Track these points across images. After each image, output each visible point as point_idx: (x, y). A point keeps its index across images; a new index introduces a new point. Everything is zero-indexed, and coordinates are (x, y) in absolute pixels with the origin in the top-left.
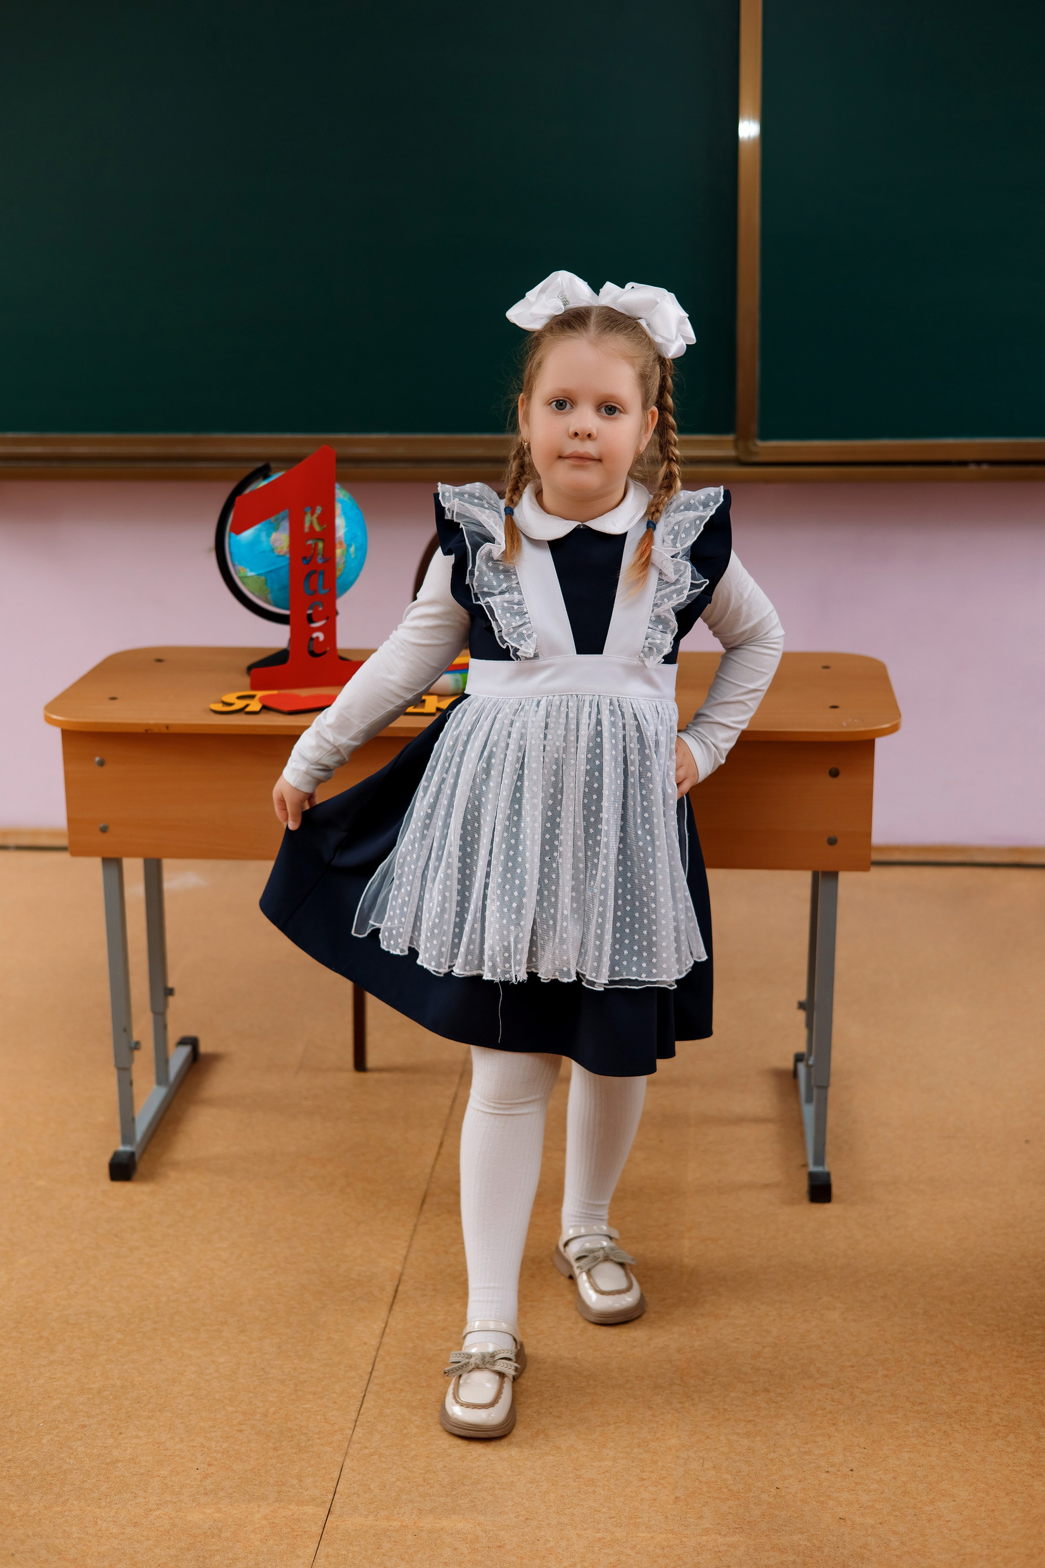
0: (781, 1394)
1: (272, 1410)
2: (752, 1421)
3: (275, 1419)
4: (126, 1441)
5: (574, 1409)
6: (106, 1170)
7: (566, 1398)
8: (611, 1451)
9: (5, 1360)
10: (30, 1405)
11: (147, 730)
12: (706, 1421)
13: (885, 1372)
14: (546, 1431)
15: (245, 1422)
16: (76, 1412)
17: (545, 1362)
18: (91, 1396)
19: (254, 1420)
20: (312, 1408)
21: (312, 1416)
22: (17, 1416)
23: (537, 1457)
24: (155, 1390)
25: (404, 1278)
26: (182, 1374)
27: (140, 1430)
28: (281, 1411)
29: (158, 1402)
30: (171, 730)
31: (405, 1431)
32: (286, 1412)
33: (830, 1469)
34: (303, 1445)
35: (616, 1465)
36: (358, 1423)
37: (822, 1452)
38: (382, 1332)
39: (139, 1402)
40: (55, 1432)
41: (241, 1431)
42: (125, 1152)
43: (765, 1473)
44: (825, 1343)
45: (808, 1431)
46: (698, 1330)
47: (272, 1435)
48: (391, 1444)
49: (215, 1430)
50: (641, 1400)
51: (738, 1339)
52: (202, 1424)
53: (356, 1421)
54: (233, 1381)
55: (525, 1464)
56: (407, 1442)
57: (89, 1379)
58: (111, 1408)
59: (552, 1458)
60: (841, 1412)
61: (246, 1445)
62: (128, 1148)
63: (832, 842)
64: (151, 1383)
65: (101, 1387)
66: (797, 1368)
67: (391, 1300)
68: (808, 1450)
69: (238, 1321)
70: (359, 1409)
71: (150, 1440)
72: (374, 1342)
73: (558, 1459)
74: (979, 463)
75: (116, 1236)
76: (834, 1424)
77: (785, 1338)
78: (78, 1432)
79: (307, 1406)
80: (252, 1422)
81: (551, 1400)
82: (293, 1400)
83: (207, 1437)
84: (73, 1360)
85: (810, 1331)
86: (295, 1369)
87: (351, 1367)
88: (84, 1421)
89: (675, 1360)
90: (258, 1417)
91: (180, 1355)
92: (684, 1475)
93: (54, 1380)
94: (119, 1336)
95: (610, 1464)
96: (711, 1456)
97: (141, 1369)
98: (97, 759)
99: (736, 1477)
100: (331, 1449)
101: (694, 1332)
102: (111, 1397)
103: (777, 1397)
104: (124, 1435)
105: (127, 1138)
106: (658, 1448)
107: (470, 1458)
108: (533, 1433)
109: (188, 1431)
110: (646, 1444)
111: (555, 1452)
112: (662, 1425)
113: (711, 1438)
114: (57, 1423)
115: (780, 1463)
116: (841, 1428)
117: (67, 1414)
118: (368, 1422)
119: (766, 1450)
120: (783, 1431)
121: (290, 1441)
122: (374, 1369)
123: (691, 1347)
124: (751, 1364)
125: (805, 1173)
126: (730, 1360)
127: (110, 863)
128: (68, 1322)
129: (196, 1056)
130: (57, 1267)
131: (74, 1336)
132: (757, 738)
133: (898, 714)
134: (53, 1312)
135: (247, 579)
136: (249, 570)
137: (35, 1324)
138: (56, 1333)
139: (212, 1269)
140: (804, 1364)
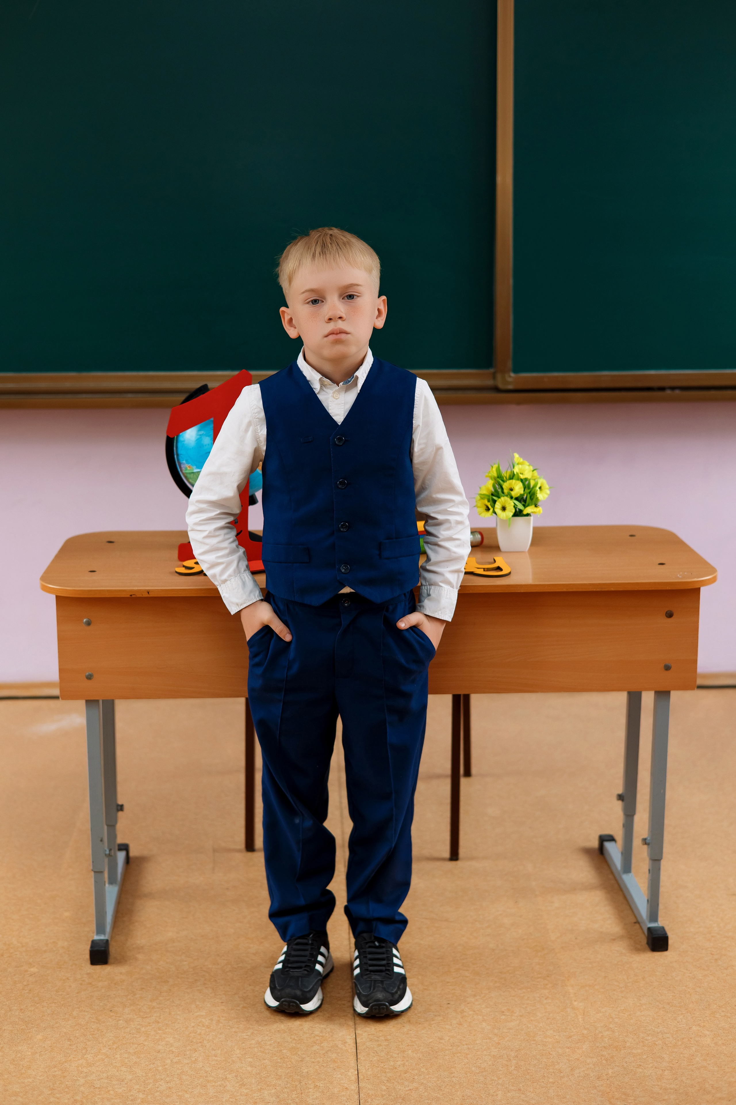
6: (88, 956)
11: (131, 595)
30: (152, 595)
38: (357, 1078)
42: (101, 940)
44: (709, 1064)
46: (606, 1060)
51: (640, 1065)
62: (102, 937)
63: (667, 668)
66: (695, 1086)
67: (355, 1050)
69: (236, 1076)
72: (354, 1087)
74: (673, 388)
77: (677, 1063)
85: (694, 1055)
89: (599, 1086)
98: (85, 620)
101: (604, 1062)
105: (100, 929)
123: (607, 1075)
124: (658, 1086)
125: (641, 927)
126: (641, 1083)
127: (90, 703)
128: (94, 1086)
129: (128, 860)
130: (69, 1040)
131: (103, 1098)
132: (613, 589)
133: (713, 570)
134: (79, 1078)
135: (192, 475)
136: (194, 467)
137: (66, 1090)
138: (87, 1096)
139: (200, 1034)
140: (699, 1082)
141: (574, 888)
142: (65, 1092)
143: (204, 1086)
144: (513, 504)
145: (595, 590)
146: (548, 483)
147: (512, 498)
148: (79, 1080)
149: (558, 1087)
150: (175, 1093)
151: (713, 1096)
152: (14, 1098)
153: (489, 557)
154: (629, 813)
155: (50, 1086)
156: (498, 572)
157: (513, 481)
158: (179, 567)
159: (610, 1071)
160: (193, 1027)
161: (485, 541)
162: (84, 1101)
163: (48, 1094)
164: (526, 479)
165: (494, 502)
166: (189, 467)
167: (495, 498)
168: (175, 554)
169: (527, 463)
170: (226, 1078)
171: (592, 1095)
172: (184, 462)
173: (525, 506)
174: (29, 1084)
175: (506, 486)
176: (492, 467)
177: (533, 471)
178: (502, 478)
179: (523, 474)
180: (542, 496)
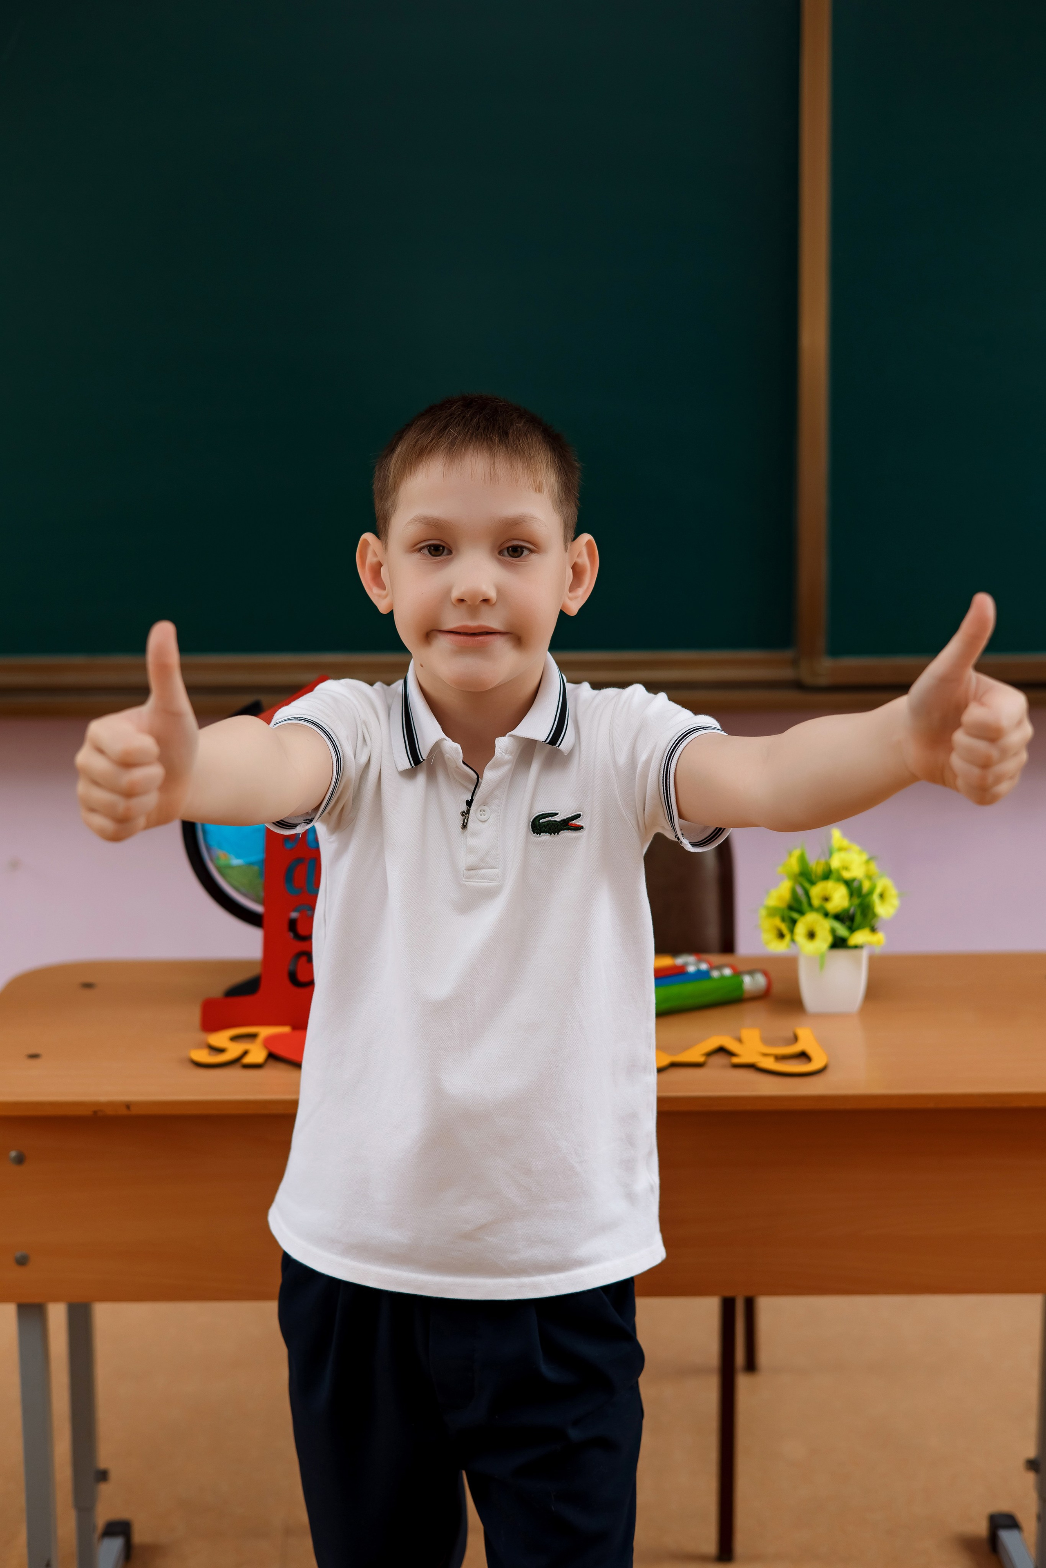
11: (93, 1114)
30: (137, 1111)
127: (26, 1308)
136: (233, 855)
144: (830, 927)
146: (892, 887)
147: (826, 915)
153: (783, 1025)
156: (802, 1064)
157: (831, 884)
158: (199, 1047)
164: (852, 881)
165: (794, 922)
166: (224, 855)
169: (854, 849)
172: (216, 845)
173: (852, 929)
175: (816, 891)
176: (791, 856)
177: (866, 865)
178: (806, 877)
179: (846, 868)
180: (884, 910)
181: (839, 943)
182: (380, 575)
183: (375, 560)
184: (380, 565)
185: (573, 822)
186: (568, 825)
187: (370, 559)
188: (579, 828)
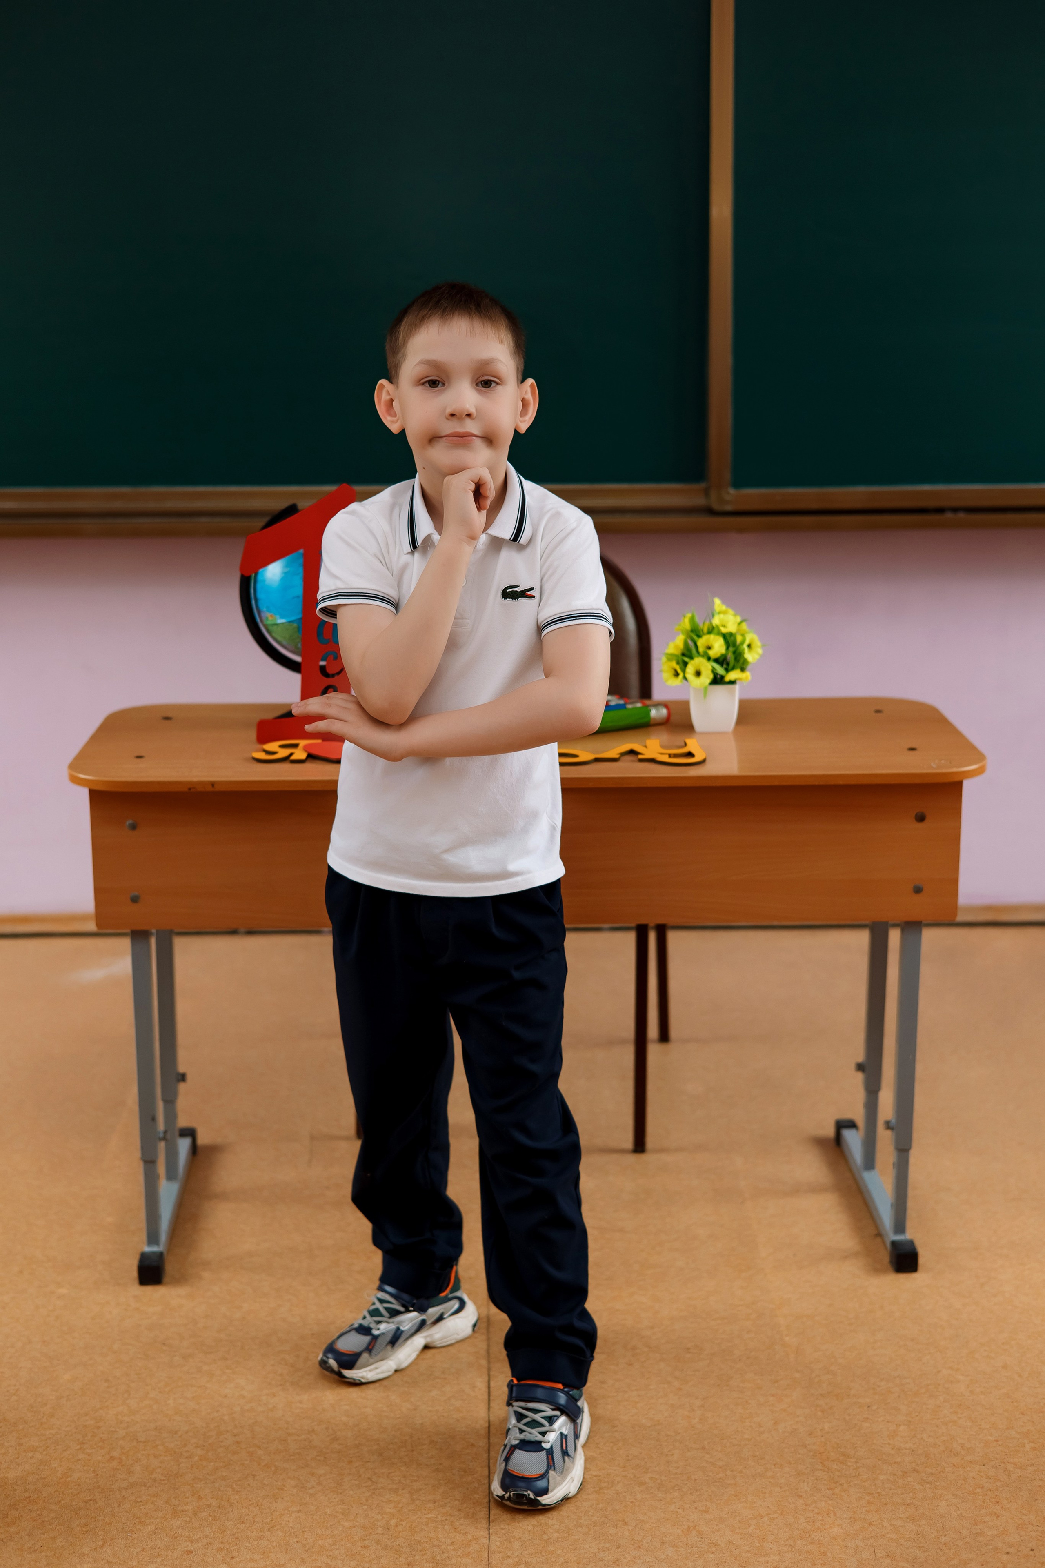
0: (932, 1474)
1: (393, 1522)
2: (911, 1504)
3: (400, 1532)
4: (242, 1565)
5: (719, 1502)
6: (135, 1273)
7: (707, 1491)
8: (774, 1544)
9: (79, 1485)
10: (122, 1532)
11: (190, 789)
12: (863, 1507)
13: (1032, 1445)
14: (697, 1527)
15: (368, 1537)
16: (176, 1538)
17: (673, 1455)
18: (187, 1519)
19: (377, 1534)
20: (436, 1518)
21: (439, 1526)
22: (110, 1545)
23: (697, 1556)
24: (258, 1508)
25: (492, 1373)
26: (282, 1489)
27: (253, 1553)
28: (403, 1523)
29: (264, 1521)
30: (217, 788)
31: (546, 1537)
32: (409, 1524)
33: (1010, 1550)
34: (438, 1558)
35: (783, 1559)
36: (491, 1531)
37: (995, 1532)
38: (487, 1431)
39: (243, 1522)
40: (159, 1560)
41: (365, 1547)
42: (154, 1253)
43: (943, 1559)
44: (960, 1418)
45: (974, 1512)
46: (823, 1412)
47: (401, 1549)
48: (534, 1551)
49: (337, 1547)
50: (787, 1488)
51: (868, 1419)
52: (320, 1542)
53: (489, 1529)
54: (341, 1493)
55: (686, 1564)
56: (551, 1549)
57: (179, 1500)
58: (214, 1530)
59: (712, 1556)
60: (1001, 1489)
61: (376, 1562)
62: (155, 1249)
63: (917, 890)
64: (250, 1501)
65: (195, 1508)
66: (939, 1446)
67: (486, 1397)
68: (980, 1532)
69: (327, 1428)
70: (488, 1516)
71: (268, 1563)
73: (719, 1556)
74: (955, 510)
75: (164, 1344)
76: (998, 1502)
77: (917, 1416)
78: (184, 1559)
79: (430, 1516)
80: (375, 1537)
81: (691, 1494)
82: (413, 1510)
83: (330, 1556)
84: (155, 1480)
85: (940, 1406)
86: (404, 1477)
87: (466, 1472)
88: (188, 1546)
89: (809, 1445)
90: (380, 1530)
91: (273, 1469)
92: (858, 1565)
93: (140, 1503)
94: (199, 1452)
95: (777, 1558)
96: (880, 1543)
97: (235, 1486)
98: (129, 822)
99: (914, 1564)
100: (471, 1561)
101: (820, 1413)
102: (210, 1518)
103: (929, 1477)
104: (237, 1559)
105: (153, 1238)
106: (822, 1538)
107: (625, 1561)
108: (684, 1530)
109: (307, 1551)
110: (808, 1535)
111: (715, 1549)
112: (818, 1514)
113: (874, 1525)
114: (158, 1550)
115: (956, 1546)
116: (1007, 1507)
117: (166, 1540)
118: (502, 1529)
119: (936, 1534)
120: (947, 1513)
121: (423, 1555)
122: (491, 1472)
123: (821, 1430)
124: (889, 1444)
125: (884, 1242)
126: (867, 1441)
127: (139, 936)
128: (137, 1440)
129: (194, 1149)
130: (107, 1381)
131: (149, 1455)
132: (841, 783)
133: (979, 757)
134: (118, 1430)
135: (275, 627)
136: (278, 617)
137: (101, 1444)
138: (127, 1452)
139: (281, 1375)
140: (944, 1441)
141: (797, 1190)
142: (98, 1447)
143: (284, 1441)
144: (711, 668)
145: (817, 783)
146: (761, 639)
147: (709, 659)
148: (116, 1431)
149: (755, 1445)
150: (245, 1448)
151: (962, 1459)
152: (30, 1454)
153: (678, 739)
154: (872, 1089)
155: (79, 1439)
156: (689, 758)
157: (712, 637)
158: (257, 751)
159: (827, 1426)
160: (273, 1365)
161: (673, 718)
162: (124, 1458)
163: (76, 1450)
164: (731, 634)
165: (685, 664)
166: (271, 616)
167: (686, 659)
168: (253, 734)
169: (731, 612)
170: (313, 1431)
171: (800, 1456)
172: (264, 609)
173: (727, 670)
174: (50, 1436)
175: (701, 643)
176: (684, 617)
177: (740, 624)
178: (696, 632)
179: (724, 626)
180: (750, 656)
181: (717, 680)
182: (393, 408)
183: (388, 398)
184: (392, 400)
185: (529, 593)
186: (525, 594)
187: (385, 397)
188: (532, 597)
